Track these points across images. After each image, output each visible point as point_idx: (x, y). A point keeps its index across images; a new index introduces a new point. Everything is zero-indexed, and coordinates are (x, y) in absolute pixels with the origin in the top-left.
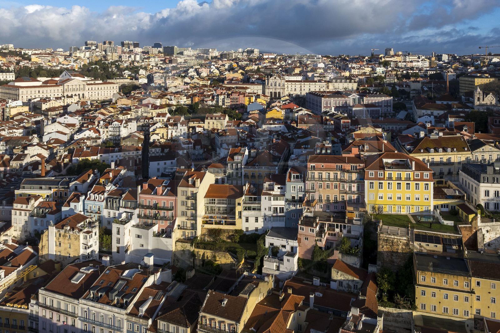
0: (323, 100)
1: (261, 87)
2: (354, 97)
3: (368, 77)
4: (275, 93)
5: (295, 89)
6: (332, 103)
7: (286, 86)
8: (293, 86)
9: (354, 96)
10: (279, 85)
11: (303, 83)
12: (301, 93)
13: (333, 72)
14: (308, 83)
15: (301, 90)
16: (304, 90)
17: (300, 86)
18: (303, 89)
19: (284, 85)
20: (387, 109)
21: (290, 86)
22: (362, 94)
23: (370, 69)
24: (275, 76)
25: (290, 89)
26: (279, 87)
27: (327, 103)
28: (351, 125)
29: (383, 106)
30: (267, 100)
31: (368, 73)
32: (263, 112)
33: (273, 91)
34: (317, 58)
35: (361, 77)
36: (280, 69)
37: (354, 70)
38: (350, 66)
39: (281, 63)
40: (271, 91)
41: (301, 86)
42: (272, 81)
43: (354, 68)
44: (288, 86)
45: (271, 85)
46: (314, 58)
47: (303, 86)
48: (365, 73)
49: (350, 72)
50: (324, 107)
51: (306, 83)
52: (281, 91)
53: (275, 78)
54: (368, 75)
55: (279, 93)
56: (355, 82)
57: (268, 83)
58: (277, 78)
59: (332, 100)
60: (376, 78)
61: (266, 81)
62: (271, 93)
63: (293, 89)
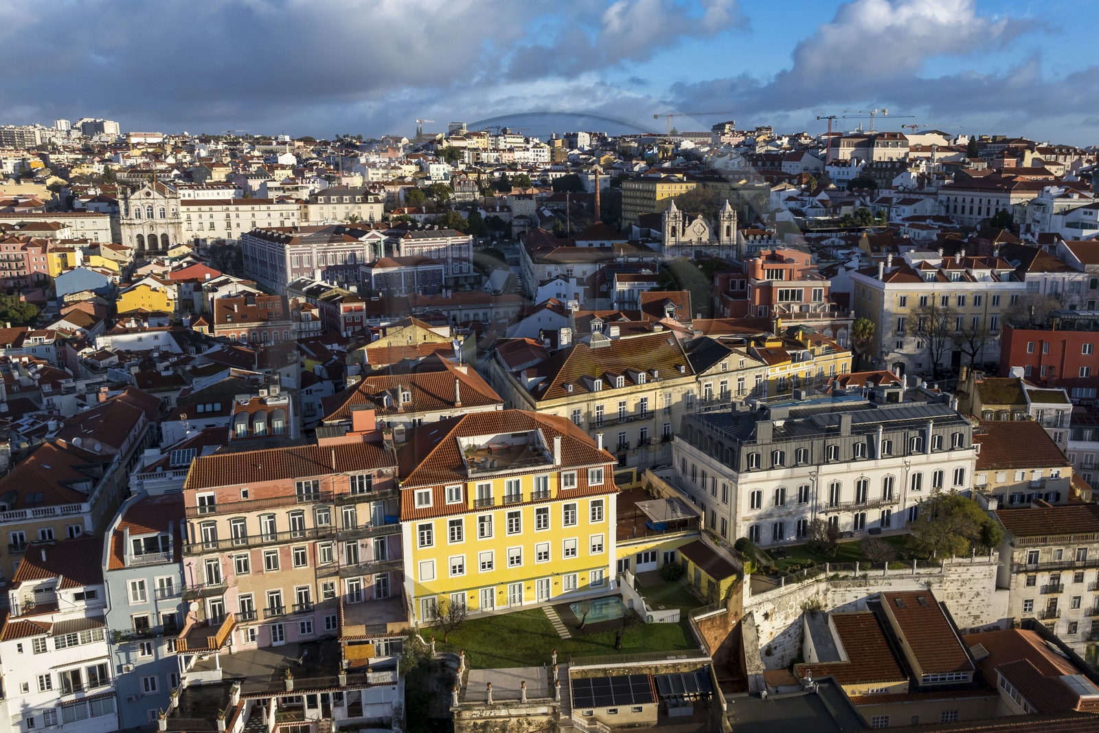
0: (288, 253)
1: (105, 222)
2: (375, 240)
3: (409, 189)
4: (153, 238)
5: (212, 226)
6: (315, 259)
7: (183, 217)
8: (206, 216)
9: (374, 236)
10: (163, 215)
11: (232, 208)
12: (229, 235)
13: (318, 176)
14: (249, 207)
15: (229, 225)
16: (238, 225)
17: (224, 214)
18: (233, 225)
19: (176, 214)
20: (461, 268)
21: (194, 216)
22: (395, 231)
23: (413, 168)
24: (146, 189)
25: (195, 225)
26: (163, 221)
27: (301, 258)
28: (368, 317)
29: (450, 261)
30: (122, 258)
31: (409, 179)
32: (107, 296)
33: (146, 232)
34: (278, 144)
35: (391, 189)
36: (176, 172)
37: (375, 171)
38: (363, 160)
39: (179, 156)
40: (139, 231)
41: (228, 216)
42: (138, 202)
43: (373, 165)
44: (189, 218)
45: (138, 216)
46: (271, 144)
47: (233, 215)
48: (402, 178)
49: (363, 175)
50: (293, 270)
51: (241, 207)
52: (171, 232)
53: (148, 194)
54: (409, 183)
55: (165, 237)
56: (377, 201)
57: (127, 210)
58: (155, 194)
59: (314, 251)
60: (429, 191)
61: (121, 203)
62: (140, 237)
63: (207, 225)
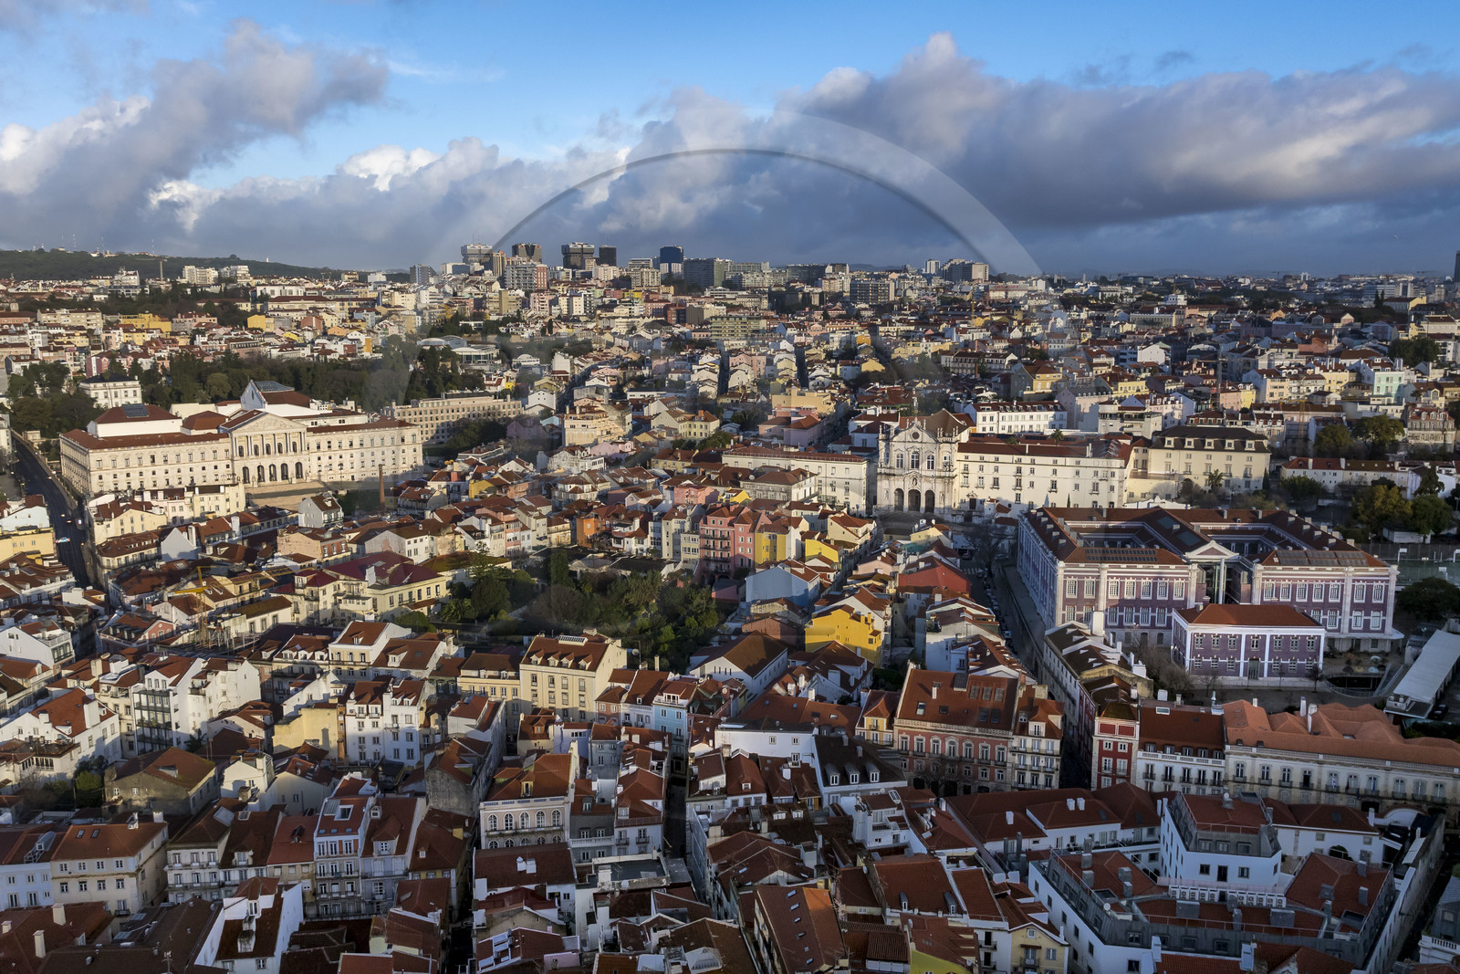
0: (1060, 574)
1: (859, 470)
2: (1214, 558)
3: (1325, 421)
4: (915, 495)
5: (996, 483)
6: (1103, 587)
7: (958, 467)
8: (989, 468)
10: (931, 466)
11: (1026, 459)
12: (1018, 497)
13: (1182, 392)
14: (1050, 460)
15: (1019, 484)
16: (1032, 484)
17: (1013, 468)
18: (1025, 483)
19: (948, 466)
20: (1367, 623)
21: (974, 468)
23: (1345, 377)
24: (914, 429)
25: (973, 479)
26: (931, 473)
27: (1081, 584)
29: (1347, 607)
31: (1335, 397)
33: (907, 486)
35: (1296, 417)
36: (1012, 356)
37: (1277, 383)
38: (1263, 363)
40: (898, 484)
41: (1019, 470)
42: (901, 446)
43: (1274, 373)
44: (966, 468)
45: (900, 464)
47: (1026, 470)
48: (1323, 394)
49: (1257, 388)
50: (1067, 602)
51: (1038, 459)
52: (938, 489)
53: (916, 436)
54: (1330, 408)
55: (930, 495)
56: (1260, 449)
57: (887, 455)
58: (925, 437)
59: (1104, 574)
60: (1360, 426)
61: (882, 445)
62: (900, 492)
63: (989, 481)
